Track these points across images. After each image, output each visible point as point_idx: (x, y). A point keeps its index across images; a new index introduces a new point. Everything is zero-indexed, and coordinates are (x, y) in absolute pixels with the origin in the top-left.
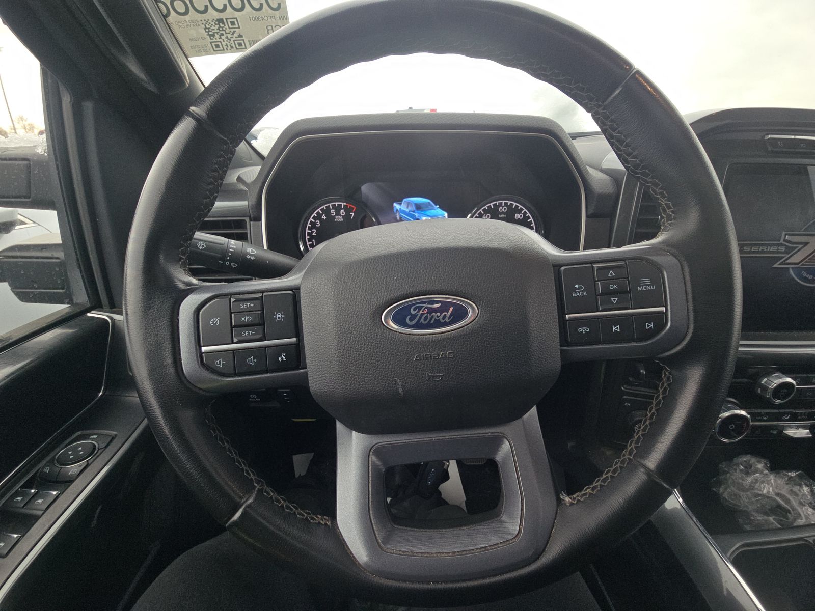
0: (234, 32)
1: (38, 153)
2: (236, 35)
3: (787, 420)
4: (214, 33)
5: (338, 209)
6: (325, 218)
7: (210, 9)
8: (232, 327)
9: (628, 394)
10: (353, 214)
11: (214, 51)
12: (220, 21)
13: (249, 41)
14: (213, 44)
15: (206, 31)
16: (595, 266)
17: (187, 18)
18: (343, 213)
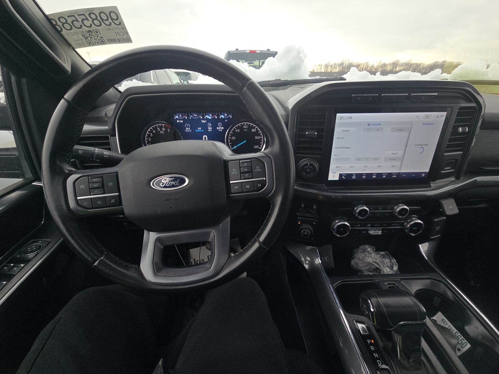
0: (98, 36)
1: (1, 103)
2: (99, 37)
3: (369, 227)
4: (87, 37)
5: (161, 127)
6: (155, 132)
7: (83, 27)
8: (90, 189)
9: (299, 216)
10: (169, 130)
11: (89, 45)
12: (90, 31)
13: (107, 40)
14: (88, 42)
15: (83, 36)
16: (240, 161)
17: (72, 31)
18: (164, 130)
